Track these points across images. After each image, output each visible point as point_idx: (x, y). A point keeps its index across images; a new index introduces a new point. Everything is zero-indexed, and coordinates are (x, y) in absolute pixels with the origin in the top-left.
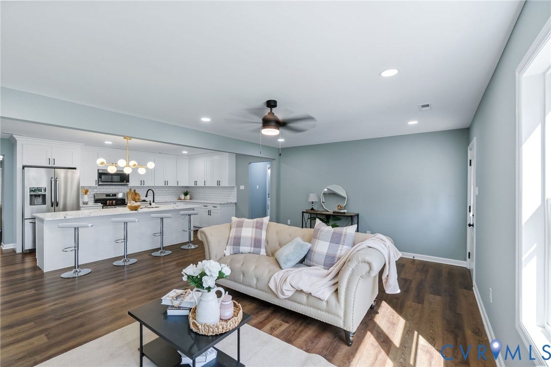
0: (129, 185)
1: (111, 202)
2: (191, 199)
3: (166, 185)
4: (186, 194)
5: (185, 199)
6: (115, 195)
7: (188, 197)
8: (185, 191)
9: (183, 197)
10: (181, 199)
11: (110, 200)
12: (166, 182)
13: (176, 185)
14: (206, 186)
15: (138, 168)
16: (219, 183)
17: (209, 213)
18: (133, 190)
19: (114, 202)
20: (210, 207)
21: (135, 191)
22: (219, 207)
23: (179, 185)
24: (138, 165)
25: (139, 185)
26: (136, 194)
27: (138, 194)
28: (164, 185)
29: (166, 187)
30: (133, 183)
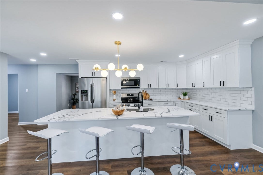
0: (141, 88)
1: (130, 99)
2: (189, 99)
3: (168, 87)
4: (185, 95)
5: (184, 99)
6: (133, 95)
7: (187, 97)
8: (185, 92)
9: (182, 97)
10: (180, 99)
11: (129, 98)
12: (168, 85)
13: (176, 87)
14: (205, 87)
15: (129, 71)
16: (222, 83)
17: (211, 118)
18: (144, 91)
19: (132, 99)
20: (211, 112)
21: (146, 92)
22: (224, 114)
23: (178, 87)
24: (129, 69)
25: (147, 87)
26: (147, 94)
27: (148, 94)
28: (166, 87)
29: (168, 89)
30: (143, 86)
